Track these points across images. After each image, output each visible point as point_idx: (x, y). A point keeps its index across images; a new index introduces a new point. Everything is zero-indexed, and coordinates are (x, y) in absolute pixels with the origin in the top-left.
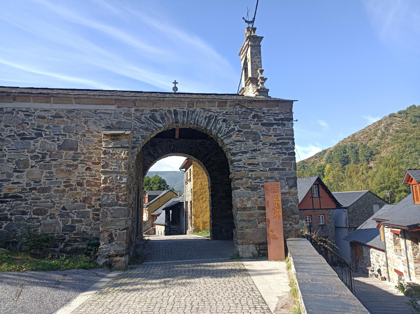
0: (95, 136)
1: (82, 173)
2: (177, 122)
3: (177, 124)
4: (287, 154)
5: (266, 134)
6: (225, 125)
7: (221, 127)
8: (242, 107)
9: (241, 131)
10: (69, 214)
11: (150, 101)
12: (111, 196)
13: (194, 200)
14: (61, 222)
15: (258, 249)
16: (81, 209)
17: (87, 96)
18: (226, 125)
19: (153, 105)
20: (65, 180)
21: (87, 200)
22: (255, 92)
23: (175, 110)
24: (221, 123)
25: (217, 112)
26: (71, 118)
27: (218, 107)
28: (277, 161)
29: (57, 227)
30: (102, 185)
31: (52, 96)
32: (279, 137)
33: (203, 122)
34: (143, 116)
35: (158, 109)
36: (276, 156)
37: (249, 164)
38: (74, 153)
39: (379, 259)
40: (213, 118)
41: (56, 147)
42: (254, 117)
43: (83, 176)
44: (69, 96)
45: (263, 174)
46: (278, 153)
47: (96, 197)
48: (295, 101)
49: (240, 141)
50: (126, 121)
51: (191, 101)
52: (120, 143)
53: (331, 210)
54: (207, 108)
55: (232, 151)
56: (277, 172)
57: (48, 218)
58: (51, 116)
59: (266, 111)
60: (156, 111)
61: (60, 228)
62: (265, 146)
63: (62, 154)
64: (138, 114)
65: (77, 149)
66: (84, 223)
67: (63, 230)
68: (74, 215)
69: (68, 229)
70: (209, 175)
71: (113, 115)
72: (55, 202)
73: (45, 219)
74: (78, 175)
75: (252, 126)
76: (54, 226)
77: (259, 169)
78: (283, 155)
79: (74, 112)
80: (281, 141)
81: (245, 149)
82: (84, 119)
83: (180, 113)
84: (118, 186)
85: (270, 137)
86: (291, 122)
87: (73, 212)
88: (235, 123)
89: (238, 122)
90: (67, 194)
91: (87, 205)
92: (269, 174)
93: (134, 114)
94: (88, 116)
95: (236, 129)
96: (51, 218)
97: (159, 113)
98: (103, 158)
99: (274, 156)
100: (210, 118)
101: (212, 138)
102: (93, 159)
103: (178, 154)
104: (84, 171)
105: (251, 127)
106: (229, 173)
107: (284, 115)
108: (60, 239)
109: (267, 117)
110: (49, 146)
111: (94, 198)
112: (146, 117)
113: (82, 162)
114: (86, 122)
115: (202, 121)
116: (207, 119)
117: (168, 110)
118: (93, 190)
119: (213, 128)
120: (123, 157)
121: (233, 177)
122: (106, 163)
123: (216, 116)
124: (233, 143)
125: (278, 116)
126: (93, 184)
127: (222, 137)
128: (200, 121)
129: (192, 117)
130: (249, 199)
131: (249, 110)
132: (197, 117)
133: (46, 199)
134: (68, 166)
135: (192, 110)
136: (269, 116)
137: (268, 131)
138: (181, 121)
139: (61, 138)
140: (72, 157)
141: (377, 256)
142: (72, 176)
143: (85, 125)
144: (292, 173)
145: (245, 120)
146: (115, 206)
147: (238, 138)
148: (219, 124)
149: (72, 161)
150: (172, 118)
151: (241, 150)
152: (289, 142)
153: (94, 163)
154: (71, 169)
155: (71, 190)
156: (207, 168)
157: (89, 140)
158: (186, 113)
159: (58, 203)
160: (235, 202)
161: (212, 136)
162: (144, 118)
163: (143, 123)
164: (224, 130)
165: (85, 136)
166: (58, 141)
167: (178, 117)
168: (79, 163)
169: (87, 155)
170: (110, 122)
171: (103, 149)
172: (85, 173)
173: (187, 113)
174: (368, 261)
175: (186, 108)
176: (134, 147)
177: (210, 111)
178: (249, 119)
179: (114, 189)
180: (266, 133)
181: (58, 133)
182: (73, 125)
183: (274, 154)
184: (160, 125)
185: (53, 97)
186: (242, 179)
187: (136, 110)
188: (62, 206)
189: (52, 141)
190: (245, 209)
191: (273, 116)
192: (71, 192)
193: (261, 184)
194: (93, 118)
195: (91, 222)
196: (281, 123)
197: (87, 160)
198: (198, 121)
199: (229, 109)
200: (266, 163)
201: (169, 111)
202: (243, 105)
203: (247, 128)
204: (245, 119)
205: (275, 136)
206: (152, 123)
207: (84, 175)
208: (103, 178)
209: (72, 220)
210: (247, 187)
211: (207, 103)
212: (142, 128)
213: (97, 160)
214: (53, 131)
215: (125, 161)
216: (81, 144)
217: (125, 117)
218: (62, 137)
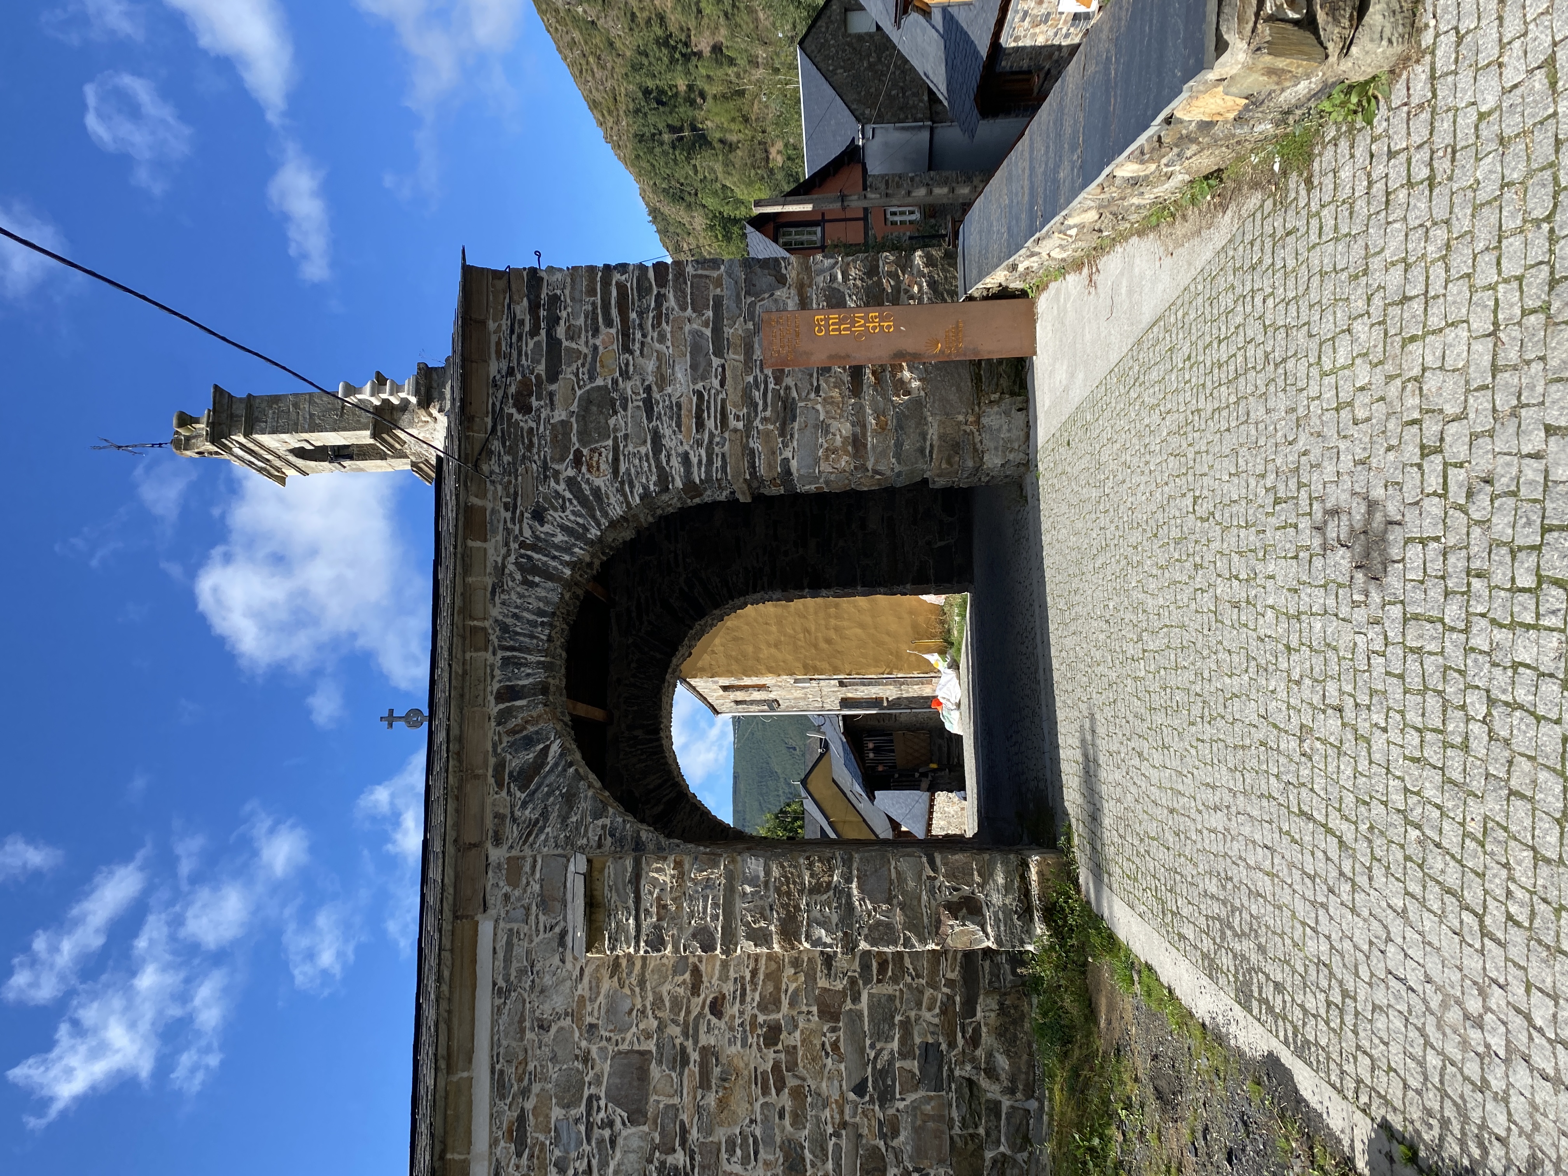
0: (595, 990)
1: (731, 1029)
2: (544, 689)
3: (552, 689)
4: (662, 291)
5: (587, 366)
6: (556, 515)
7: (563, 528)
8: (486, 451)
9: (578, 455)
10: (881, 1071)
11: (460, 788)
12: (816, 913)
13: (836, 671)
14: (911, 1097)
15: (997, 396)
16: (862, 1027)
17: (443, 1026)
18: (556, 510)
19: (477, 777)
20: (756, 1091)
21: (828, 1006)
22: (430, 415)
23: (496, 698)
24: (547, 528)
25: (507, 544)
26: (526, 1082)
27: (485, 540)
28: (687, 328)
29: (928, 1108)
30: (776, 947)
31: (442, 1157)
32: (600, 320)
33: (543, 594)
34: (518, 813)
35: (492, 761)
36: (668, 329)
37: (700, 425)
38: (660, 1062)
39: (1035, 12)
40: (530, 558)
41: (633, 1130)
42: (525, 409)
43: (742, 1024)
44: (441, 1093)
45: (734, 378)
46: (659, 324)
47: (819, 974)
48: (464, 258)
49: (616, 460)
50: (538, 876)
51: (464, 638)
52: (621, 886)
53: (869, 180)
54: (489, 581)
55: (652, 488)
56: (726, 329)
57: (895, 1143)
58: (519, 1155)
59: (504, 365)
60: (500, 766)
61: (931, 1098)
62: (631, 368)
63: (661, 1106)
64: (512, 832)
65: (642, 1053)
66: (912, 1014)
67: (938, 1088)
68: (882, 1050)
69: (933, 1070)
70: (742, 599)
71: (515, 926)
72: (837, 1121)
73: (898, 1152)
74: (739, 1044)
75: (560, 415)
76: (924, 1122)
77: (718, 393)
78: (665, 305)
79: (502, 1072)
80: (614, 312)
81: (645, 442)
82: (529, 1035)
83: (509, 680)
84: (778, 890)
85: (601, 349)
86: (544, 275)
87: (872, 1055)
88: (546, 477)
89: (545, 467)
90: (810, 1082)
91: (849, 1005)
92: (735, 357)
93: (511, 847)
94: (517, 1019)
95: (571, 472)
96: (895, 1133)
97: (509, 757)
98: (676, 950)
99: (669, 336)
100: (528, 569)
101: (602, 564)
102: (681, 991)
103: (664, 713)
104: (722, 1024)
105: (563, 417)
106: (732, 503)
107: (516, 297)
108: (967, 1097)
109: (524, 362)
110: (632, 1157)
111: (822, 983)
112: (524, 805)
113: (690, 1031)
114: (544, 1027)
115: (539, 599)
116: (530, 578)
117: (499, 724)
118: (794, 985)
119: (567, 558)
120: (673, 877)
121: (745, 487)
122: (694, 936)
123: (523, 545)
124: (622, 483)
125: (522, 322)
126: (770, 988)
127: (598, 524)
128: (541, 605)
129: (525, 635)
130: (825, 429)
131: (499, 428)
132: (525, 614)
133: (827, 1156)
134: (705, 1083)
135: (498, 633)
136: (520, 354)
137: (578, 358)
138: (540, 675)
139: (602, 1114)
140: (673, 1069)
141: (1028, 19)
142: (742, 1065)
143: (554, 1029)
144: (730, 275)
145: (535, 440)
146: (849, 896)
147: (603, 466)
148: (553, 535)
149: (686, 1071)
150: (527, 706)
151: (647, 455)
152: (618, 284)
153: (695, 989)
154: (717, 1071)
155: (792, 1066)
156: (717, 606)
157: (608, 1011)
158: (508, 658)
159: (842, 1113)
160: (832, 478)
161: (597, 562)
162: (527, 812)
163: (545, 814)
164: (572, 518)
165: (592, 1027)
166: (611, 1124)
167: (524, 686)
168: (696, 1042)
169: (665, 1014)
170: (541, 936)
171: (642, 952)
172: (733, 1017)
173: (509, 654)
174: (1045, 52)
175: (489, 655)
176: (637, 844)
177: (500, 570)
178: (534, 425)
179: (788, 905)
180: (583, 365)
181: (583, 1128)
182: (553, 1072)
183: (662, 338)
184: (555, 749)
185: (443, 1152)
186: (752, 452)
187: (498, 841)
188: (852, 1096)
189: (613, 1147)
190: (857, 443)
191: (520, 338)
192: (801, 1065)
193: (771, 386)
194: (524, 1001)
195: (909, 986)
196: (549, 310)
197: (683, 1014)
198: (540, 613)
199: (495, 499)
200: (694, 367)
201: (503, 717)
202: (477, 448)
203: (567, 435)
204: (531, 441)
205: (596, 332)
206: (547, 782)
207: (738, 1021)
208: (749, 947)
209: (903, 1056)
210: (782, 434)
211: (470, 580)
212: (564, 819)
213: (681, 979)
214: (573, 1145)
215: (687, 867)
216: (623, 1040)
217: (524, 881)
218: (599, 1108)
